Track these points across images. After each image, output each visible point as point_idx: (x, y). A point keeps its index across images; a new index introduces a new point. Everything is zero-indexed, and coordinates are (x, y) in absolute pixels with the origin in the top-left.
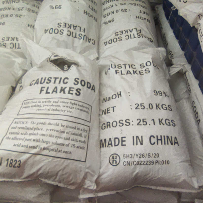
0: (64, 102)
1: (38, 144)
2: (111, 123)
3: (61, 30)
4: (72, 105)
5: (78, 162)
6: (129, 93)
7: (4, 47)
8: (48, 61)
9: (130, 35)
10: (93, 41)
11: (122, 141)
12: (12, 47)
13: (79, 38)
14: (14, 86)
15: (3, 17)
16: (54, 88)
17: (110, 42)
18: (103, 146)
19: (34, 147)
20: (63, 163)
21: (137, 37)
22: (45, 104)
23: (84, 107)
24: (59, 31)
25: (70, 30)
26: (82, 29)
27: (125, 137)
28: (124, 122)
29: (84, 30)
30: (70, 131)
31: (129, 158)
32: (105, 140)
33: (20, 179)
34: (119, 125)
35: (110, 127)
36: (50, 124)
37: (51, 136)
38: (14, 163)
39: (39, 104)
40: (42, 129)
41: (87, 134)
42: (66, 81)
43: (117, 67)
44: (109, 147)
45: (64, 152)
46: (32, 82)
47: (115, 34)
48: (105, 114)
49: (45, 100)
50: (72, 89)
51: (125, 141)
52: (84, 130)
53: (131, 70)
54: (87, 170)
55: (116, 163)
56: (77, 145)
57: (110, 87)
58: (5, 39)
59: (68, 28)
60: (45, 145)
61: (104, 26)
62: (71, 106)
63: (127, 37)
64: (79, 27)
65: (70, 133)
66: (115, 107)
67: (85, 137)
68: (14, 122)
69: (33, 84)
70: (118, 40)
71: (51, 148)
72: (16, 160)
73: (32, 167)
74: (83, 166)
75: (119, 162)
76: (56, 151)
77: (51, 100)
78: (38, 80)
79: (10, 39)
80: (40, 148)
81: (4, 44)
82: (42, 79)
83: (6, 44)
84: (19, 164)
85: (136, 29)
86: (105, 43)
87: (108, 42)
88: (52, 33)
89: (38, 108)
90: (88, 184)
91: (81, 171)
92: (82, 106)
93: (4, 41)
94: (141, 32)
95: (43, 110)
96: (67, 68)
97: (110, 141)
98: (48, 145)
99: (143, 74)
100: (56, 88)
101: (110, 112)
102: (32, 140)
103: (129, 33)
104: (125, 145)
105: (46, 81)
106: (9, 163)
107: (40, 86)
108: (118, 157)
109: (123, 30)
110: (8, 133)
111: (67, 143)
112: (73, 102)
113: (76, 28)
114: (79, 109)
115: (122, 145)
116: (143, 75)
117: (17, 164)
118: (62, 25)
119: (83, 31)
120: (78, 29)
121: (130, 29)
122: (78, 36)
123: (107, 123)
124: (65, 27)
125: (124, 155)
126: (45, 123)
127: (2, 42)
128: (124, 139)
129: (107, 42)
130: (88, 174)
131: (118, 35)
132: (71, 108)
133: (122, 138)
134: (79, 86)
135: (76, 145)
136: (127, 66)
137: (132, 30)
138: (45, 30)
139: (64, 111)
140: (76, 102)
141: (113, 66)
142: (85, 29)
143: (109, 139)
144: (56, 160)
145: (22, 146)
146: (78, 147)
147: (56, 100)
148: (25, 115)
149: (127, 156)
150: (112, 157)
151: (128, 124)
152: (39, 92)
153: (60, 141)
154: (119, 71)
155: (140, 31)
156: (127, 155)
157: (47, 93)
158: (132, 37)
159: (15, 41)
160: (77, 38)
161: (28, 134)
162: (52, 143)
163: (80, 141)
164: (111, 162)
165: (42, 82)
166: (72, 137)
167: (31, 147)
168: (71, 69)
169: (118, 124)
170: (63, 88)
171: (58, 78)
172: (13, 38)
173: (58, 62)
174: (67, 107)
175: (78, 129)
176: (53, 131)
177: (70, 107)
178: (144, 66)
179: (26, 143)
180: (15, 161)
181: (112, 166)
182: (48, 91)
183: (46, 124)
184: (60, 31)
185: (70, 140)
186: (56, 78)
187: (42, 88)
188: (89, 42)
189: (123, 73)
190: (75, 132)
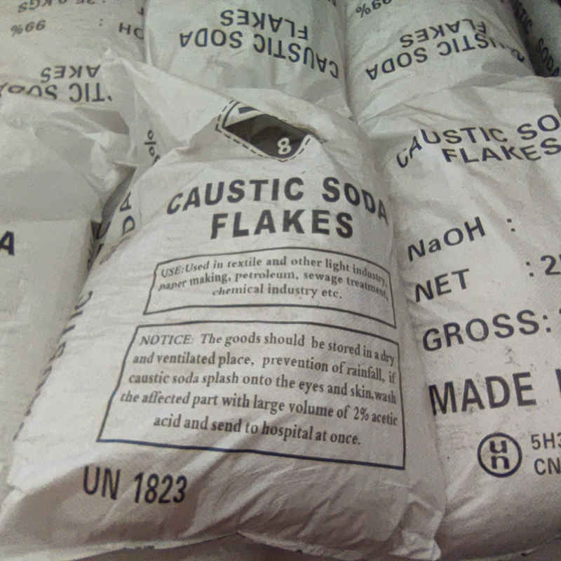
0: (306, 262)
1: (242, 413)
2: (463, 326)
3: (233, 33)
4: (335, 268)
5: (383, 469)
6: (509, 221)
7: (51, 97)
8: (220, 127)
9: (454, 41)
10: (332, 68)
11: (520, 389)
12: (76, 96)
13: (290, 58)
14: (99, 220)
15: (38, 5)
16: (259, 215)
17: (388, 66)
18: (444, 409)
19: (230, 427)
20: (334, 477)
21: (477, 47)
22: (238, 270)
23: (370, 275)
24: (228, 35)
25: (262, 31)
26: (299, 27)
27: (527, 375)
28: (514, 322)
29: (305, 32)
30: (344, 362)
31: (554, 446)
32: (449, 386)
33: (177, 539)
34: (498, 334)
35: (461, 341)
36: (272, 339)
37: (285, 383)
38: (160, 490)
39: (218, 272)
40: (247, 360)
41: (394, 369)
42: (295, 189)
43: (443, 139)
44: (471, 411)
45: (334, 438)
46: (174, 199)
47: (402, 40)
48: (430, 296)
49: (235, 258)
50: (321, 216)
51: (529, 388)
52: (385, 357)
53: (495, 146)
54: (412, 498)
55: (506, 465)
56: (374, 411)
57: (427, 204)
58: (52, 73)
59: (255, 26)
60: (266, 417)
61: (357, 20)
62: (330, 272)
63: (444, 49)
64: (287, 20)
65: (345, 369)
66: (467, 270)
67: (392, 380)
68: (139, 338)
69: (178, 206)
70: (414, 58)
71: (290, 425)
72: (169, 478)
73: (226, 499)
74: (399, 485)
75: (517, 461)
76: (305, 437)
77: (259, 256)
78: (195, 190)
79: (68, 72)
80: (249, 428)
81: (51, 89)
82: (209, 186)
83: (55, 87)
84: (181, 491)
85: (471, 22)
86: (368, 72)
87: (379, 68)
88: (205, 45)
89: (218, 285)
90: (413, 543)
91: (393, 501)
92: (365, 273)
93: (48, 80)
94: (484, 32)
95: (237, 291)
96: (289, 149)
97: (470, 391)
98: (279, 414)
99: (539, 158)
100: (267, 214)
101: (449, 291)
102: (219, 401)
103: (449, 36)
104: (532, 402)
105: (227, 192)
106: (144, 487)
107: (207, 212)
108: (510, 445)
109: (427, 26)
110: (125, 379)
111: (342, 407)
112: (335, 259)
113: (278, 26)
114: (357, 283)
115: (521, 402)
116: (538, 161)
117: (174, 492)
118: (234, 17)
119: (302, 35)
120: (285, 26)
121: (451, 24)
122: (286, 52)
123: (446, 327)
124: (247, 23)
125: (533, 436)
126: (254, 339)
127: (43, 82)
128: (523, 382)
129: (375, 69)
130: (415, 510)
131: (410, 45)
132: (334, 282)
133: (517, 377)
134: (342, 205)
135: (371, 411)
136: (478, 134)
137: (457, 24)
138: (182, 36)
139: (311, 293)
140: (345, 260)
141: (432, 138)
142: (305, 28)
143: (463, 384)
144: (309, 467)
145: (187, 426)
146: (375, 419)
147: (277, 255)
148: (173, 312)
149: (546, 441)
150: (487, 444)
151: (529, 328)
152: (210, 231)
153: (317, 399)
154: (453, 150)
155: (484, 26)
156: (544, 435)
157: (238, 232)
158: (462, 45)
159: (85, 78)
160: (284, 57)
161: (201, 379)
162: (291, 406)
163: (378, 396)
164: (488, 463)
165: (213, 197)
166: (353, 382)
167: (218, 427)
168: (303, 150)
169: (493, 329)
170: (292, 215)
171: (266, 182)
172: (77, 68)
173: (255, 131)
174: (320, 277)
175: (368, 354)
176: (287, 363)
177: (328, 279)
178: (535, 134)
179: (199, 413)
180: (164, 481)
181: (490, 477)
182: (242, 227)
183: (259, 340)
184: (231, 36)
185: (349, 393)
186: (258, 184)
187: (216, 217)
188: (322, 70)
189: (470, 155)
190: (359, 366)
